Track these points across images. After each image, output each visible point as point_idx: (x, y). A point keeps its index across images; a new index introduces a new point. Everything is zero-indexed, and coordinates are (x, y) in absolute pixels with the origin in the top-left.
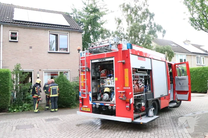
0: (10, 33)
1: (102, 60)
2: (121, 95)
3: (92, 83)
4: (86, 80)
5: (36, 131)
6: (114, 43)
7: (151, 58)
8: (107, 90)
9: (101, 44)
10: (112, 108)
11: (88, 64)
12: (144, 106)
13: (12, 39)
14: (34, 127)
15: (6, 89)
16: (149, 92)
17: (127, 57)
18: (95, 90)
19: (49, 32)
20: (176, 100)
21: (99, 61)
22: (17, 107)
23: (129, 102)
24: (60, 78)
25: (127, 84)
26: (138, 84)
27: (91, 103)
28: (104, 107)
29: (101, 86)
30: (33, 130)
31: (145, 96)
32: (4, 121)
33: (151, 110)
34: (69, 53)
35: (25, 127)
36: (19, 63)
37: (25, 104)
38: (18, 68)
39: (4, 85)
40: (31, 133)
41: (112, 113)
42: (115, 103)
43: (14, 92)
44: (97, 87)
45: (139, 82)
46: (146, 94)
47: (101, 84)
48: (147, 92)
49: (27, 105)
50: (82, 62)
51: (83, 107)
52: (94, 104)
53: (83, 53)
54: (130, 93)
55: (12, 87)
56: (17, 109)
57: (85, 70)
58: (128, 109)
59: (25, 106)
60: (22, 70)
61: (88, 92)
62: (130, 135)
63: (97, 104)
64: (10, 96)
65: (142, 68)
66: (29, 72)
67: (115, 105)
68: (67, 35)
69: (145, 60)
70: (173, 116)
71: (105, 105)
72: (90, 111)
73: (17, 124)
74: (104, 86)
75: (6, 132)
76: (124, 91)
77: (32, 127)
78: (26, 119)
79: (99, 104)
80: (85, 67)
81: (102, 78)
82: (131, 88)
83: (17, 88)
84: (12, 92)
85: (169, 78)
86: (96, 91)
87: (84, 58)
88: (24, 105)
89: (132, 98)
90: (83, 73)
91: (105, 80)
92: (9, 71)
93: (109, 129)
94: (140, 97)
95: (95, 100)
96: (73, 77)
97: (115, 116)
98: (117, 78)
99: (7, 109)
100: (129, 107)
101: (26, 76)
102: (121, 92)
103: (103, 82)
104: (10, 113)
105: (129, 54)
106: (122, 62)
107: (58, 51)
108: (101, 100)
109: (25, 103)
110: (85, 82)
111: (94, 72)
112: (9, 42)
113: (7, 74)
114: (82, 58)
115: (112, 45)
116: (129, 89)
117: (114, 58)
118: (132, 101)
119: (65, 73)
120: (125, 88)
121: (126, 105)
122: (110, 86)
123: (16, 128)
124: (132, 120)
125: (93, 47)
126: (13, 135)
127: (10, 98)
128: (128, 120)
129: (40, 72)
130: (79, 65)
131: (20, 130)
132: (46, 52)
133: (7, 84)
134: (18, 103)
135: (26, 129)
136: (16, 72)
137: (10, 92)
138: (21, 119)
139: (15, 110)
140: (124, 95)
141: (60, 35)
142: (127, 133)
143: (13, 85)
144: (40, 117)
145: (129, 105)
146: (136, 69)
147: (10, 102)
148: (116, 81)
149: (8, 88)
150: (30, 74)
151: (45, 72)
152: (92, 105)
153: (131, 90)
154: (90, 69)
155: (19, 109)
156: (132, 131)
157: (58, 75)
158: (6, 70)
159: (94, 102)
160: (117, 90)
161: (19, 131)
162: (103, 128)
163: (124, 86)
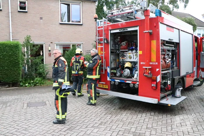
0: (19, 3)
1: (123, 30)
2: (146, 72)
3: (111, 57)
4: (105, 54)
5: (48, 110)
6: (140, 8)
7: (179, 30)
8: (127, 65)
9: (123, 10)
10: (134, 86)
11: (107, 34)
12: (170, 85)
13: (21, 9)
14: (46, 104)
15: (17, 62)
16: (176, 68)
17: (155, 27)
18: (114, 64)
19: (60, 1)
20: (199, 78)
21: (119, 31)
22: (28, 82)
23: (156, 80)
24: (73, 50)
25: (154, 59)
26: (164, 59)
27: (109, 79)
28: (124, 84)
29: (120, 61)
30: (45, 108)
31: (171, 74)
32: (16, 97)
33: (179, 90)
34: (81, 25)
35: (36, 105)
36: (29, 35)
37: (37, 79)
38: (28, 40)
39: (14, 58)
40: (43, 112)
41: (134, 91)
42: (138, 81)
43: (25, 66)
44: (116, 62)
45: (166, 56)
46: (172, 71)
47: (121, 58)
48: (174, 69)
49: (39, 79)
50: (99, 33)
51: (100, 84)
52: (113, 80)
53: (101, 22)
54: (157, 70)
55: (23, 61)
56: (29, 83)
57: (103, 42)
58: (153, 88)
59: (37, 80)
60: (32, 42)
61: (106, 66)
62: (156, 118)
63: (116, 80)
64: (21, 70)
65: (171, 40)
66: (40, 45)
67: (138, 83)
68: (80, 5)
69: (173, 31)
70: (198, 96)
71: (126, 82)
72: (107, 88)
73: (29, 101)
74: (124, 61)
75: (17, 110)
76: (150, 67)
77: (44, 104)
78: (37, 95)
79: (119, 81)
80: (103, 38)
81: (121, 51)
82: (159, 63)
83: (28, 61)
84: (23, 66)
85: (195, 53)
86: (115, 66)
87: (102, 27)
88: (35, 80)
89: (159, 75)
90: (100, 45)
91: (126, 53)
92: (19, 44)
93: (129, 109)
94: (166, 74)
95: (113, 75)
96: (86, 50)
97: (138, 95)
98: (141, 52)
99: (19, 84)
100: (155, 86)
101: (37, 49)
102: (146, 68)
103: (123, 56)
104: (22, 88)
105: (158, 23)
106: (149, 32)
107: (71, 23)
108: (121, 76)
109: (37, 77)
110: (103, 55)
111: (113, 44)
112: (18, 12)
113: (16, 47)
114: (99, 28)
115: (137, 11)
116: (156, 65)
117: (138, 27)
118: (159, 79)
119: (77, 46)
120: (151, 63)
121: (152, 83)
122: (132, 60)
123: (28, 106)
124: (159, 101)
125: (112, 15)
126: (24, 113)
127: (21, 73)
128: (154, 101)
129: (51, 44)
130: (96, 35)
131: (32, 108)
132: (58, 24)
133: (17, 58)
134: (30, 77)
135: (38, 107)
136: (26, 45)
137: (21, 66)
138: (33, 94)
139: (27, 85)
140: (150, 72)
141: (72, 4)
142: (152, 115)
143: (24, 59)
144: (52, 93)
145: (155, 83)
146: (164, 41)
147: (21, 76)
148: (140, 55)
149: (19, 62)
150: (41, 47)
151: (56, 44)
152: (111, 81)
153: (158, 66)
154: (109, 40)
155: (30, 84)
156: (157, 113)
157: (70, 48)
158: (15, 42)
159: (112, 78)
160: (141, 66)
161: (30, 109)
162: (123, 108)
163: (150, 61)
